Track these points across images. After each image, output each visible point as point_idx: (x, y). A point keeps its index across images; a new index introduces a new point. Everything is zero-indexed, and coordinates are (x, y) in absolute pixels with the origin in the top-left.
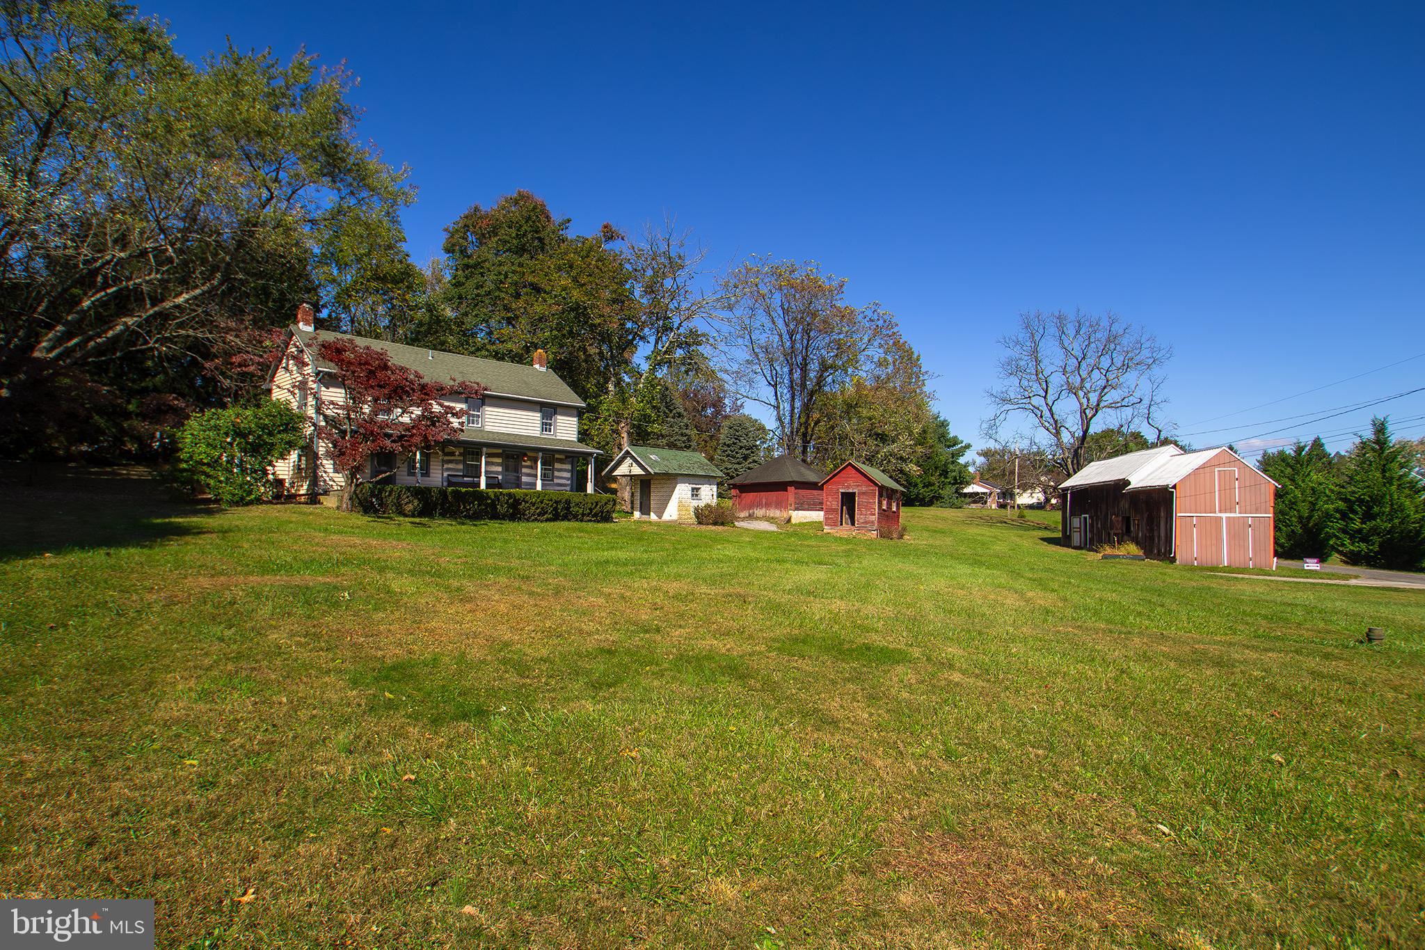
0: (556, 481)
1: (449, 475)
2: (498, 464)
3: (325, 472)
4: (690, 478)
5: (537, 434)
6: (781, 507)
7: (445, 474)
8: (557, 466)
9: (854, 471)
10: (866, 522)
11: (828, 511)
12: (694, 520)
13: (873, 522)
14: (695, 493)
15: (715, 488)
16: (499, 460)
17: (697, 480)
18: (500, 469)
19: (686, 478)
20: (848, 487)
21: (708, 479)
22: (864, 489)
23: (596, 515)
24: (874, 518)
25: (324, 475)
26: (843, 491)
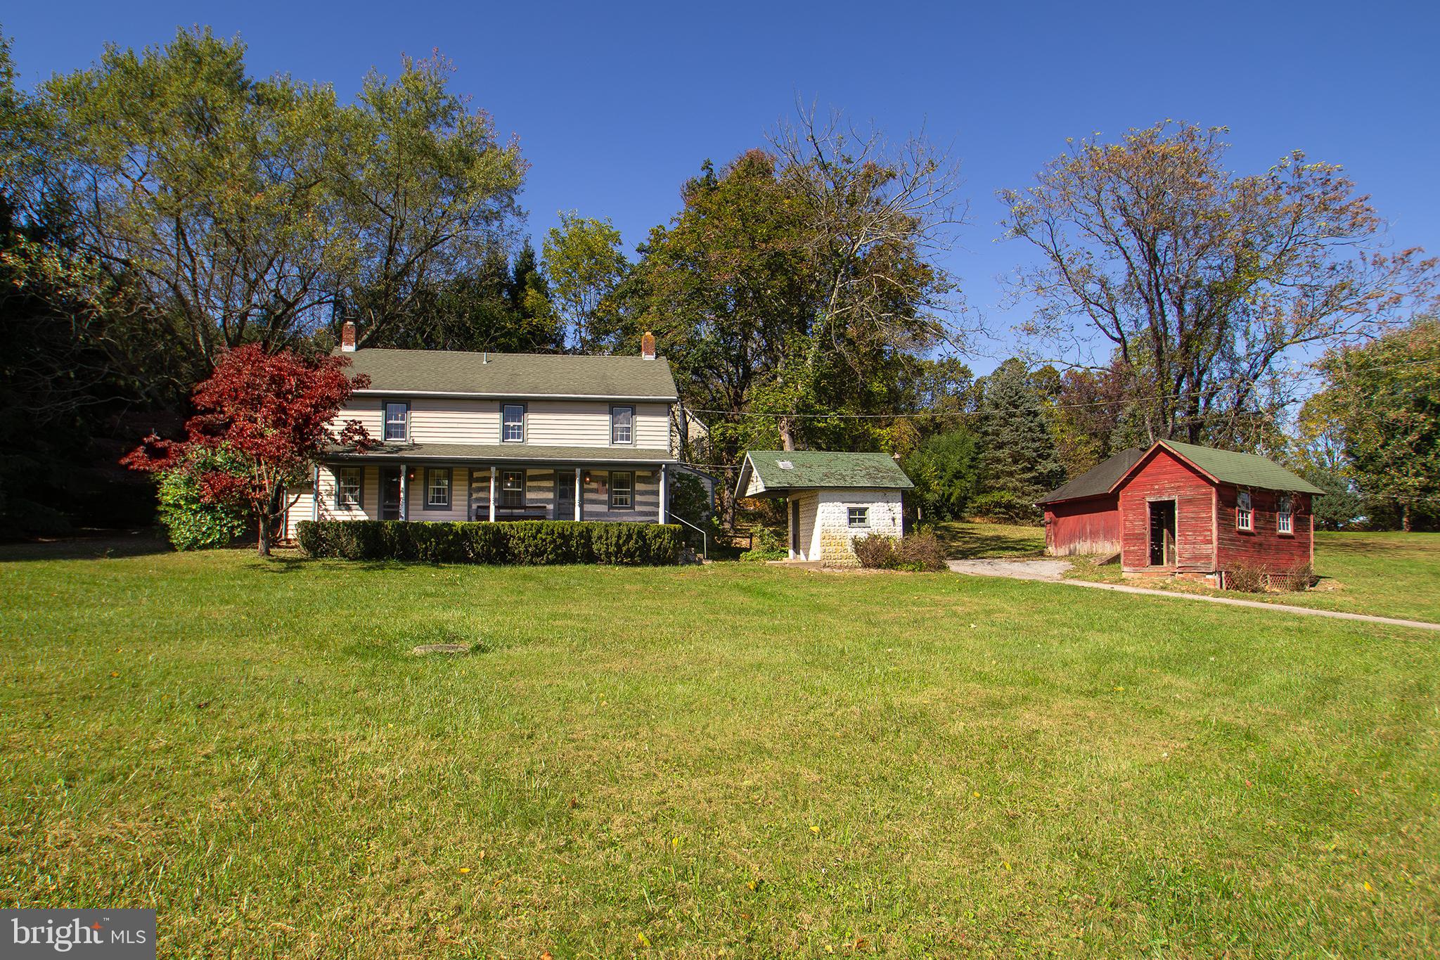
0: (638, 508)
1: (479, 507)
2: (548, 489)
3: (327, 510)
4: (843, 493)
5: (605, 443)
6: (1113, 537)
7: (474, 506)
8: (639, 487)
9: (1170, 461)
10: (1196, 558)
11: (1130, 538)
12: (854, 559)
13: (1208, 557)
14: (857, 516)
15: (898, 508)
16: (550, 484)
17: (858, 496)
18: (551, 495)
19: (837, 494)
20: (1160, 492)
21: (880, 492)
22: (1189, 493)
23: (630, 554)
24: (1212, 549)
25: (325, 513)
26: (1152, 499)
